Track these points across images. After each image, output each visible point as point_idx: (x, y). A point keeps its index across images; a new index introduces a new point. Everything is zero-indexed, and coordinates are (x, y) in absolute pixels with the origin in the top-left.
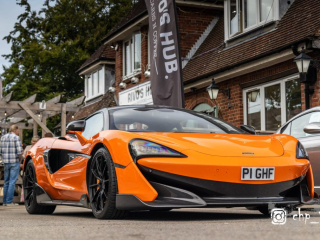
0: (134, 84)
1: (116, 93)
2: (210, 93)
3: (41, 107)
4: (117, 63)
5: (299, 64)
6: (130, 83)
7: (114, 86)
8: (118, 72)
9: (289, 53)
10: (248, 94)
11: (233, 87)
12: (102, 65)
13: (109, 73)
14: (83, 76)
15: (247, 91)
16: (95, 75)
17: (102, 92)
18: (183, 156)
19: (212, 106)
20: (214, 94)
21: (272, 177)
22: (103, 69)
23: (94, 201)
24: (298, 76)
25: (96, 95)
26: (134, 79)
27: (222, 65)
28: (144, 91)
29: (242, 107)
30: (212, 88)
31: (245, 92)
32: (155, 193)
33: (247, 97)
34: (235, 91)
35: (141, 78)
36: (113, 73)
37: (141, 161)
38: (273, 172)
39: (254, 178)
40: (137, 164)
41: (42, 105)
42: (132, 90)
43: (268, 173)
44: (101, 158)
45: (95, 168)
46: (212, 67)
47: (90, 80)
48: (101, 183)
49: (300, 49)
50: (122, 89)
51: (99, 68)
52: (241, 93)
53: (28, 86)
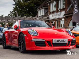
4: (49, 8)
8: (49, 10)
12: (43, 8)
14: (38, 10)
16: (41, 10)
17: (44, 14)
22: (44, 9)
25: (42, 15)
28: (57, 15)
42: (53, 15)
53: (20, 12)
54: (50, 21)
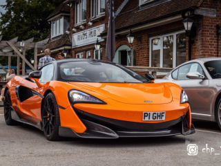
0: (82, 30)
1: (70, 34)
2: (129, 39)
3: (21, 45)
4: (71, 15)
5: (185, 25)
6: (79, 29)
7: (69, 30)
8: (72, 22)
9: (179, 17)
10: (152, 40)
11: (143, 36)
12: (62, 16)
13: (66, 21)
14: (50, 22)
15: (152, 38)
16: (58, 21)
17: (62, 33)
18: (104, 103)
19: (130, 47)
20: (131, 40)
21: (164, 118)
23: (45, 127)
24: (184, 31)
25: (58, 34)
26: (81, 26)
27: (137, 21)
28: (88, 35)
29: (148, 49)
30: (130, 36)
31: (151, 39)
32: (85, 128)
33: (152, 42)
34: (144, 38)
35: (86, 26)
36: (69, 21)
37: (76, 105)
38: (164, 115)
39: (151, 119)
40: (73, 107)
41: (22, 44)
42: (81, 33)
43: (161, 116)
44: (50, 100)
45: (46, 105)
46: (130, 22)
47: (54, 25)
48: (50, 116)
49: (186, 15)
50: (74, 32)
51: (60, 17)
52: (148, 40)
53: (16, 26)
54: (73, 52)
